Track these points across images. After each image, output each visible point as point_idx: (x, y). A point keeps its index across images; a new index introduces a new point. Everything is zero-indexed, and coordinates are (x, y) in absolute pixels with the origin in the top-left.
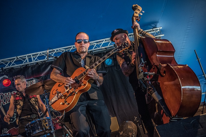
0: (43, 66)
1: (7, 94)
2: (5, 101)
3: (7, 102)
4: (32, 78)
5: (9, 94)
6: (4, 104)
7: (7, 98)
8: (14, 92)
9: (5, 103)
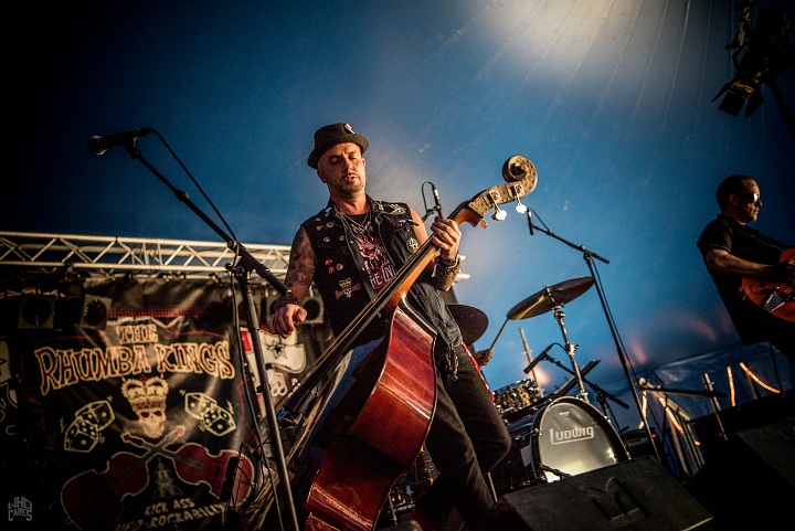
0: (177, 289)
1: (65, 353)
2: (56, 375)
3: (63, 382)
4: (148, 318)
5: (69, 354)
6: (56, 385)
7: (64, 368)
8: (87, 350)
9: (59, 382)
